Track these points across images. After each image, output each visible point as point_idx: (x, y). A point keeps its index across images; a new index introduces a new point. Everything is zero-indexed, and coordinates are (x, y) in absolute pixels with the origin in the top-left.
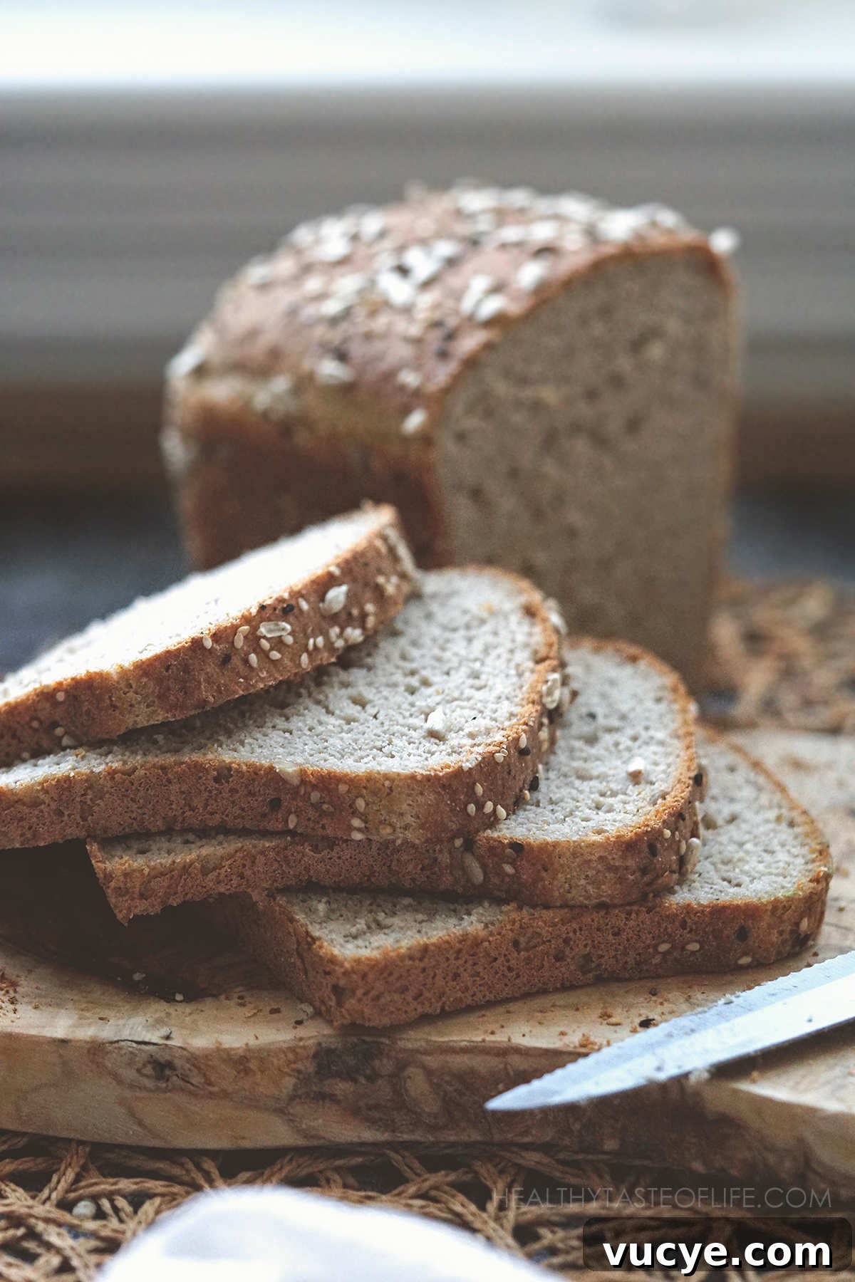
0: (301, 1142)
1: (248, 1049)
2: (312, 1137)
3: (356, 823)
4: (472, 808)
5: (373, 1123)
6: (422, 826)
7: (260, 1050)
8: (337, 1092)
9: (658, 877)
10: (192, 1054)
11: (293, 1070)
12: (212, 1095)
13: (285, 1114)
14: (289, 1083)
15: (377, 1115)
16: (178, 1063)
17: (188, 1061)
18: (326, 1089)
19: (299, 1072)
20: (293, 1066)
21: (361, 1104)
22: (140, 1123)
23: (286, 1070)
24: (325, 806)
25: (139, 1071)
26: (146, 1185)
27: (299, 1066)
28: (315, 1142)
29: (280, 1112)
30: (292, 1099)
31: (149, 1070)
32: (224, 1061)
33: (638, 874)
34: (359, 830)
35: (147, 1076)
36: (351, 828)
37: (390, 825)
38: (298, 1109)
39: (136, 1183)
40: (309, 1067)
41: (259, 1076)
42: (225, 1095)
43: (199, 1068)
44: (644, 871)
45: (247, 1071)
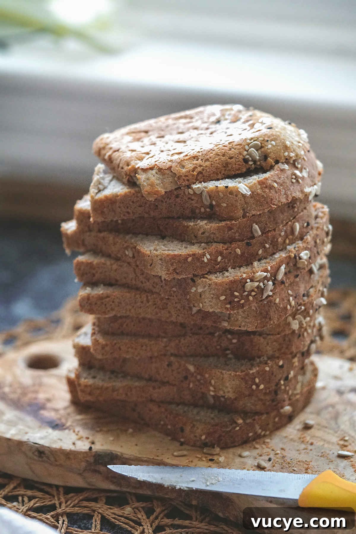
0: (88, 487)
1: (71, 451)
2: (93, 485)
3: (212, 388)
4: (254, 387)
5: (113, 483)
6: (234, 392)
7: (74, 451)
8: (101, 470)
9: (278, 403)
10: (51, 450)
11: (85, 460)
12: (57, 465)
13: (82, 476)
14: (84, 464)
15: (115, 480)
16: (46, 452)
17: (50, 452)
18: (97, 468)
19: (87, 461)
20: (85, 459)
21: (110, 475)
22: (33, 472)
23: (83, 460)
24: (202, 381)
25: (33, 453)
26: (36, 494)
27: (88, 459)
28: (93, 487)
29: (80, 474)
30: (84, 471)
31: (36, 453)
32: (61, 453)
33: (270, 402)
34: (213, 391)
35: (36, 456)
36: (210, 390)
37: (223, 390)
38: (86, 474)
39: (32, 492)
40: (92, 460)
41: (73, 461)
42: (61, 465)
43: (53, 455)
44: (273, 401)
45: (69, 458)
